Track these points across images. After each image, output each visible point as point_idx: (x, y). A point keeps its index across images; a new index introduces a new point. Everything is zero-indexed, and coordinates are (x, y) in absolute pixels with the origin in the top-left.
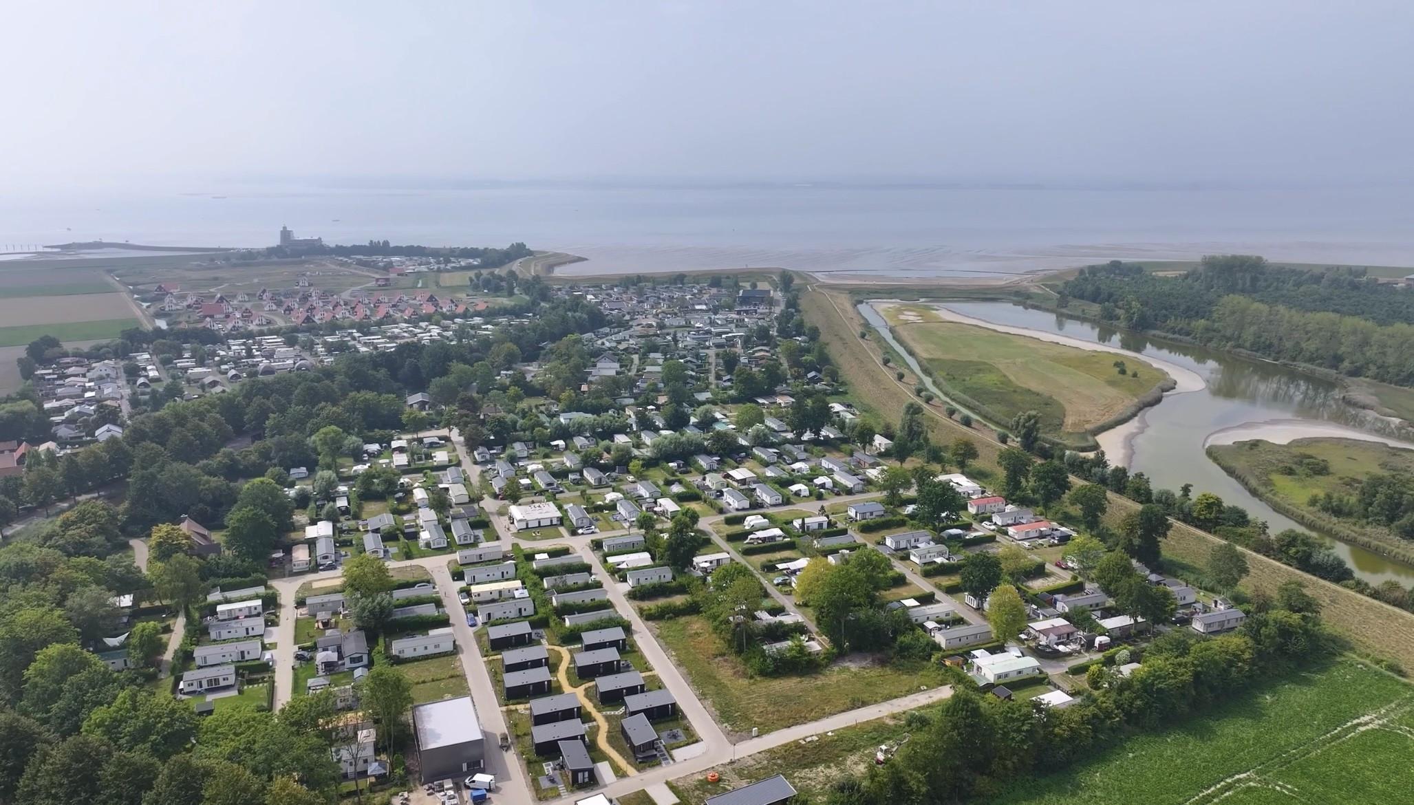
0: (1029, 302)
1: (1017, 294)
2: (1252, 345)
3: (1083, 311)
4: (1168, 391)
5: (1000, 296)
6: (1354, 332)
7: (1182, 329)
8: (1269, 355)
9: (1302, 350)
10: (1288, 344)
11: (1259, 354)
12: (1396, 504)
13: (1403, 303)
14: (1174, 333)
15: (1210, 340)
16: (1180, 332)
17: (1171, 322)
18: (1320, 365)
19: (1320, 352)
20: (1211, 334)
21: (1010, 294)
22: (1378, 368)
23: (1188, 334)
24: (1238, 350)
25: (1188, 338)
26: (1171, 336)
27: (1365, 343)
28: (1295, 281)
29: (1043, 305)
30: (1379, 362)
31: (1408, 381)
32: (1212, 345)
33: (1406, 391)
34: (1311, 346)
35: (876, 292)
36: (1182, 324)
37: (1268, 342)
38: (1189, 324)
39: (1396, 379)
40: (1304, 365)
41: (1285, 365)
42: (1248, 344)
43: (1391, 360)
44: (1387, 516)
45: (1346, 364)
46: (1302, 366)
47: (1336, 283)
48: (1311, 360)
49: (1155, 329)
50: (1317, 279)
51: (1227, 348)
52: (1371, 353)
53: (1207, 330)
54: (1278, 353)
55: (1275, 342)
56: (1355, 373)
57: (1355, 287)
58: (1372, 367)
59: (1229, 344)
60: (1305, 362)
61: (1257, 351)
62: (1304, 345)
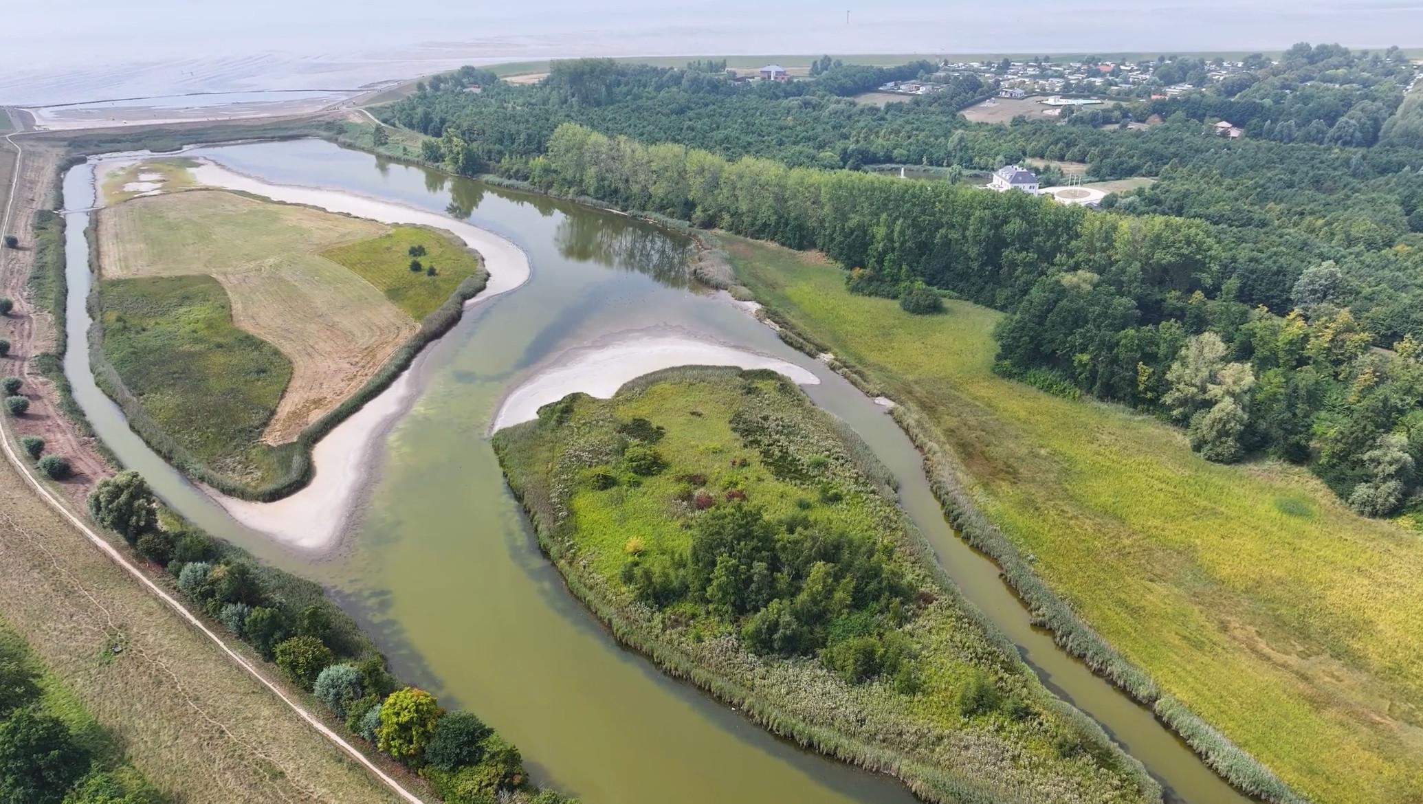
0: (341, 138)
1: (329, 126)
2: (596, 191)
3: (405, 149)
4: (472, 296)
5: (306, 132)
6: (702, 171)
7: (518, 171)
8: (617, 203)
9: (650, 196)
10: (635, 189)
11: (605, 203)
12: (744, 581)
13: (757, 109)
14: (510, 177)
15: (550, 185)
16: (516, 176)
17: (505, 162)
18: (672, 215)
19: (669, 196)
20: (549, 178)
21: (318, 127)
22: (732, 216)
23: (526, 178)
24: (582, 198)
25: (526, 183)
26: (507, 182)
27: (715, 184)
28: (656, 82)
29: (358, 143)
30: (733, 208)
31: (763, 232)
32: (553, 192)
33: (762, 247)
34: (659, 190)
35: (113, 141)
36: (517, 164)
37: (613, 187)
38: (527, 163)
39: (751, 230)
40: (654, 215)
41: (634, 217)
42: (591, 190)
43: (744, 207)
44: (734, 604)
45: (698, 213)
46: (653, 217)
47: (696, 84)
48: (661, 208)
49: (488, 172)
50: (677, 80)
51: (570, 196)
52: (723, 196)
53: (547, 170)
54: (627, 199)
55: (621, 186)
56: (709, 224)
57: (714, 87)
58: (727, 217)
59: (572, 190)
60: (656, 210)
61: (603, 199)
62: (652, 189)
